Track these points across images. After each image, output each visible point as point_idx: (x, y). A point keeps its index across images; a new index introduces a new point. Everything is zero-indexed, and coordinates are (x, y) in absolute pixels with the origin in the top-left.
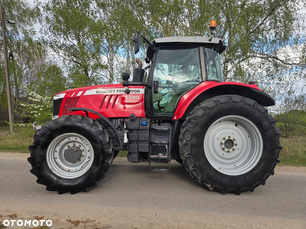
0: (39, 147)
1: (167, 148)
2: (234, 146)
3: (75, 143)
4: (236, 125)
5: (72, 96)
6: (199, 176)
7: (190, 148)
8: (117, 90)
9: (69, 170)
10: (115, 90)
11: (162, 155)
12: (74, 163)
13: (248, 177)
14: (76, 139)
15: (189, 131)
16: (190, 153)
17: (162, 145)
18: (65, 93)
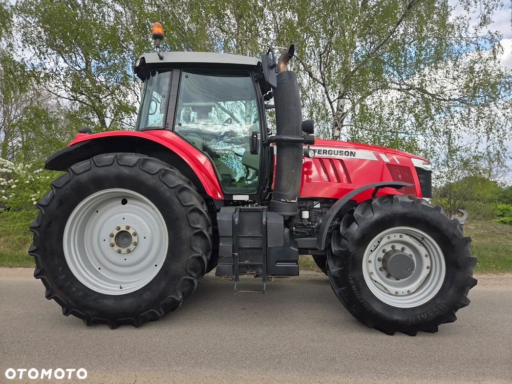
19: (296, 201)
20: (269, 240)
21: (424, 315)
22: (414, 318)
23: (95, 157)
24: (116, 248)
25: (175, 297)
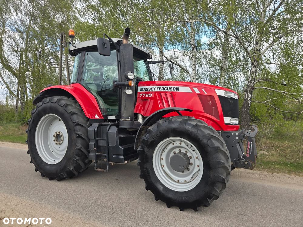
19: (129, 120)
20: (109, 142)
21: (187, 198)
22: (180, 199)
23: (44, 99)
24: (56, 142)
25: (70, 168)
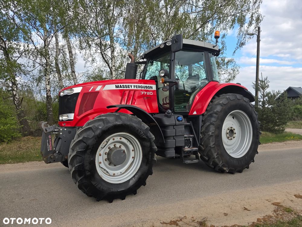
0: (89, 151)
1: (191, 140)
2: (234, 134)
3: (116, 143)
4: (233, 118)
5: (90, 91)
6: (220, 162)
7: (214, 139)
8: (134, 86)
9: (114, 174)
10: (132, 85)
11: (187, 147)
12: (115, 166)
13: (246, 157)
14: (120, 139)
15: (213, 124)
16: (214, 144)
17: (188, 139)
18: (82, 88)
